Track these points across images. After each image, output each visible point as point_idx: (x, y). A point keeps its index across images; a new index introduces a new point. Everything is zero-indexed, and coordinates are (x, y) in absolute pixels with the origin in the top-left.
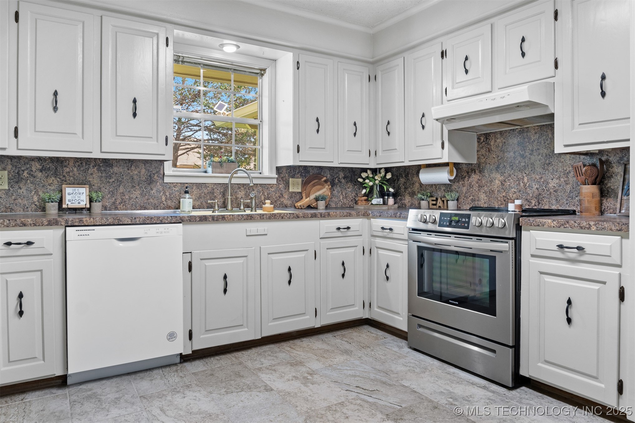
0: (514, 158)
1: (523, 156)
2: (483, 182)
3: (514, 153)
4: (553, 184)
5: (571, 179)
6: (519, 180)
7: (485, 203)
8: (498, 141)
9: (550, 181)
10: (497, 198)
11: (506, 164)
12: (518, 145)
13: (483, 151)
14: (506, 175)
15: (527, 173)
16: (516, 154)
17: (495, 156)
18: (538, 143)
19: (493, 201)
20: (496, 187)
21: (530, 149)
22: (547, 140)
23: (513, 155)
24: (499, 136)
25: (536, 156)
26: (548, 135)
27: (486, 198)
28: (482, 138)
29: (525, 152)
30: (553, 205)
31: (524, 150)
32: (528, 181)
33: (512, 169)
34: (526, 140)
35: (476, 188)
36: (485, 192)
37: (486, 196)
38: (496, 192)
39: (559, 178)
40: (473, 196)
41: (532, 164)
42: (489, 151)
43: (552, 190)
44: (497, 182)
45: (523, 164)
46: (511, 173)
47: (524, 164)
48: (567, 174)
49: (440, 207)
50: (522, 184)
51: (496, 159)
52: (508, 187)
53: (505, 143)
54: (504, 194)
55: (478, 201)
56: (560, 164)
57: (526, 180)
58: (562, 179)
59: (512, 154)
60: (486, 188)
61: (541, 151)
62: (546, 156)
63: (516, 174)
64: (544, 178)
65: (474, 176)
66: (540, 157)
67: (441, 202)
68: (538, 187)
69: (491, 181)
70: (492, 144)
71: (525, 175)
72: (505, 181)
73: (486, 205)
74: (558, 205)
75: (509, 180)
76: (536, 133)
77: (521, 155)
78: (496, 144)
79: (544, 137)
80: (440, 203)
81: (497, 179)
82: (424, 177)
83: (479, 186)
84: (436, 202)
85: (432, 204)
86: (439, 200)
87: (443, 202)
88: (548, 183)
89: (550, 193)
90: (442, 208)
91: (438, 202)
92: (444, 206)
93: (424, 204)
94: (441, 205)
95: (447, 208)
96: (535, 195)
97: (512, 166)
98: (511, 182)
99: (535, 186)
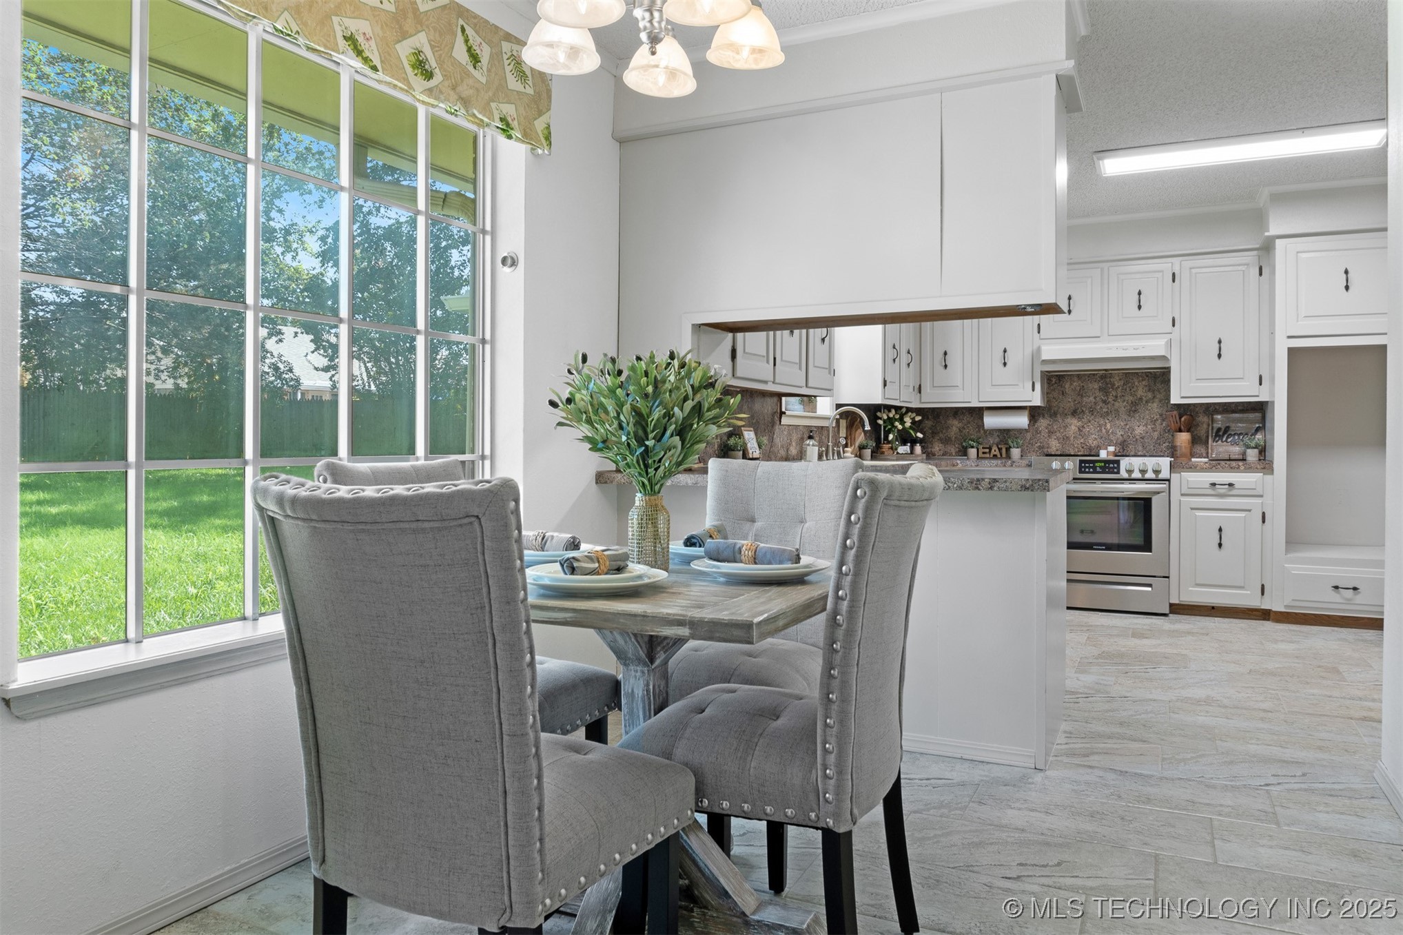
0: (1095, 403)
1: (1104, 402)
2: (1055, 427)
3: (1095, 398)
4: (1139, 430)
5: (1158, 426)
6: (1100, 426)
7: (1057, 450)
8: (1075, 384)
9: (1136, 427)
11: (1084, 409)
13: (1055, 394)
14: (1085, 420)
15: (1110, 419)
16: (1098, 399)
17: (1070, 400)
18: (1122, 389)
20: (1071, 433)
21: (1114, 395)
23: (1094, 400)
24: (1076, 379)
25: (1121, 403)
26: (1134, 383)
28: (1054, 380)
29: (1108, 398)
32: (1111, 428)
33: (1093, 414)
34: (1109, 385)
35: (1045, 433)
36: (1058, 439)
37: (1059, 443)
38: (1072, 438)
39: (1146, 425)
41: (1117, 410)
42: (1063, 394)
43: (1138, 437)
44: (1073, 427)
45: (1105, 410)
46: (1091, 419)
47: (1107, 410)
48: (1154, 422)
49: (995, 456)
50: (1104, 431)
51: (1072, 403)
52: (1087, 434)
53: (1083, 386)
54: (1082, 441)
56: (1147, 412)
57: (1108, 426)
58: (1149, 427)
59: (1092, 399)
60: (1058, 434)
61: (1127, 398)
62: (1132, 403)
63: (1097, 420)
64: (1130, 424)
65: (1035, 420)
66: (1125, 403)
67: (997, 450)
68: (1123, 433)
69: (1066, 427)
70: (1067, 386)
71: (1107, 421)
72: (1083, 427)
75: (1089, 426)
76: (1120, 380)
77: (1102, 400)
78: (1072, 387)
79: (1130, 384)
80: (995, 451)
81: (1074, 424)
82: (990, 421)
83: (1049, 432)
84: (990, 449)
85: (983, 453)
86: (994, 447)
87: (1000, 450)
88: (1133, 430)
89: (1137, 440)
90: (999, 456)
91: (993, 450)
92: (1001, 455)
93: (972, 452)
94: (997, 453)
95: (1008, 456)
96: (1119, 442)
97: (1092, 412)
98: (1091, 428)
99: (1119, 433)
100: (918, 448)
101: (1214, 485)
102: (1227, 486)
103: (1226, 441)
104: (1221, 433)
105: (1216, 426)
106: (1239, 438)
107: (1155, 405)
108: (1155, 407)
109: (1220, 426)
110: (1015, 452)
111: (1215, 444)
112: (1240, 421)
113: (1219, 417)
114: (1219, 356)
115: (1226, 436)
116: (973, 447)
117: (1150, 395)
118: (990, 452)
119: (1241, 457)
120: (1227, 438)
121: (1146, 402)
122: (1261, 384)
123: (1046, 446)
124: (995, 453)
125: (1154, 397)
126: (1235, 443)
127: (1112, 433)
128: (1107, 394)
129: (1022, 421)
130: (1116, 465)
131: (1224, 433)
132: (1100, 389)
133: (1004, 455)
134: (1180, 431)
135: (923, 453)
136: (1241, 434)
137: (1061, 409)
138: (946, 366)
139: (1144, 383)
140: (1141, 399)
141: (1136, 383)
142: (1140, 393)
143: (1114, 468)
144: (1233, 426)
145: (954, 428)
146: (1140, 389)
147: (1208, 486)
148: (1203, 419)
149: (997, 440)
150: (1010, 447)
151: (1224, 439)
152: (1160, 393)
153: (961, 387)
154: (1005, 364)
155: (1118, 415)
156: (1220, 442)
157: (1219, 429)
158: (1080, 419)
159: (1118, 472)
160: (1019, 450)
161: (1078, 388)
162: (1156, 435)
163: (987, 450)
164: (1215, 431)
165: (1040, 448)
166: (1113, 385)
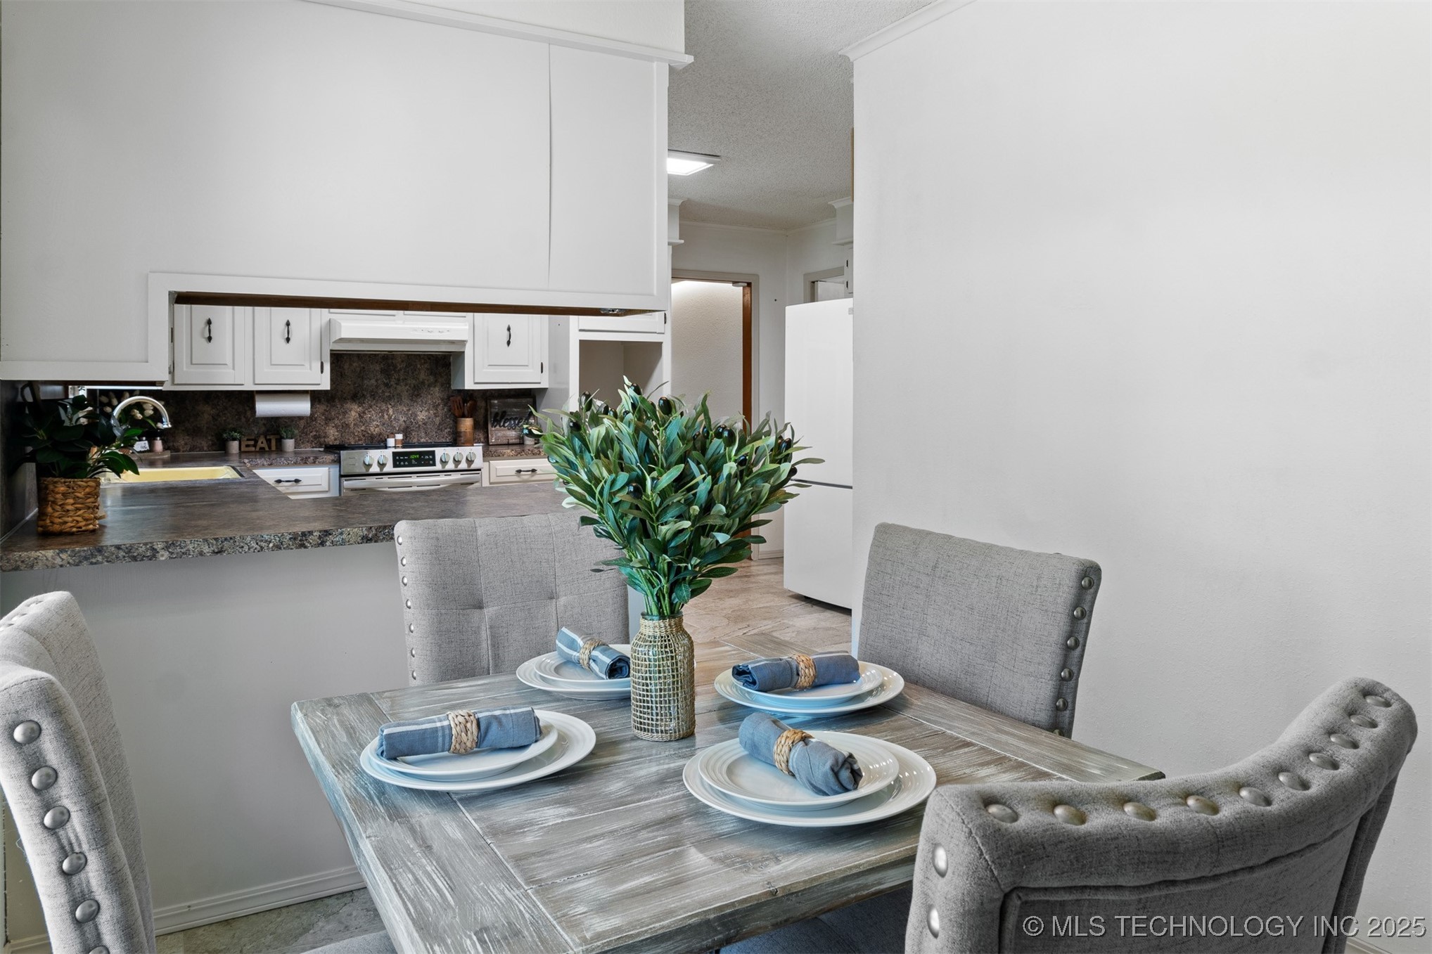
0: (377, 387)
1: (387, 385)
2: (333, 414)
3: (377, 381)
4: (422, 416)
5: (440, 412)
6: (382, 412)
7: (335, 440)
8: (355, 364)
9: (419, 413)
10: (354, 434)
11: (365, 393)
12: (381, 372)
14: (366, 405)
15: (392, 404)
16: (379, 382)
17: (350, 383)
18: (405, 372)
19: (347, 437)
20: (351, 419)
21: (397, 377)
22: (415, 370)
23: (375, 383)
25: (403, 387)
26: (416, 365)
27: (337, 433)
29: (390, 381)
30: (422, 438)
31: (389, 378)
32: (394, 414)
33: (374, 399)
34: (391, 367)
35: (321, 420)
36: (336, 427)
37: (338, 431)
38: (352, 426)
39: (428, 410)
40: (317, 431)
41: (399, 394)
42: (342, 376)
43: (420, 423)
44: (353, 413)
45: (387, 394)
46: (372, 404)
47: (389, 394)
48: (436, 407)
49: (262, 449)
50: (386, 417)
51: (352, 386)
52: (368, 420)
53: (364, 368)
54: (363, 428)
55: (325, 437)
56: (429, 396)
57: (391, 411)
59: (373, 381)
60: (336, 422)
61: (409, 382)
62: (415, 387)
63: (379, 405)
64: (413, 410)
65: (318, 406)
66: (407, 387)
67: (265, 442)
68: (406, 419)
69: (345, 413)
70: (346, 366)
71: (390, 406)
73: (337, 443)
74: (427, 438)
75: (370, 412)
76: (402, 362)
77: (384, 383)
79: (412, 367)
80: (262, 443)
81: (354, 411)
82: (264, 408)
83: (326, 419)
84: (256, 442)
85: (247, 446)
86: (262, 439)
87: (269, 441)
88: (416, 416)
89: (419, 426)
90: (267, 449)
91: (260, 442)
92: (270, 448)
93: (234, 446)
94: (265, 445)
95: (280, 449)
96: (402, 428)
97: (373, 396)
98: (372, 414)
99: (402, 419)
100: (159, 445)
101: (519, 471)
102: (530, 473)
103: (504, 426)
104: (498, 418)
105: (495, 410)
106: (515, 422)
107: (437, 389)
108: (437, 392)
109: (497, 410)
110: (289, 444)
111: (493, 429)
112: (516, 406)
113: (496, 402)
114: (509, 343)
115: (503, 420)
116: (234, 439)
117: (432, 379)
118: (255, 446)
119: (517, 441)
120: (505, 423)
121: (428, 386)
122: (542, 372)
123: (323, 435)
124: (263, 445)
125: (436, 381)
126: (511, 428)
127: (395, 419)
128: (389, 376)
129: (302, 407)
130: (431, 457)
131: (502, 418)
132: (382, 371)
133: (274, 448)
134: (464, 416)
135: (165, 449)
136: (516, 419)
137: (340, 393)
138: (210, 339)
139: (426, 366)
140: (423, 383)
141: (419, 366)
142: (422, 376)
143: (430, 459)
144: (508, 410)
145: (206, 416)
146: (423, 372)
147: (514, 473)
148: (481, 404)
149: (263, 429)
150: (282, 438)
151: (502, 424)
152: (442, 377)
153: (231, 365)
154: (288, 340)
155: (400, 401)
156: (498, 427)
157: (497, 414)
158: (360, 404)
159: (434, 464)
160: (293, 441)
161: (358, 369)
162: (437, 420)
163: (252, 443)
164: (493, 415)
165: (315, 437)
166: (395, 367)
